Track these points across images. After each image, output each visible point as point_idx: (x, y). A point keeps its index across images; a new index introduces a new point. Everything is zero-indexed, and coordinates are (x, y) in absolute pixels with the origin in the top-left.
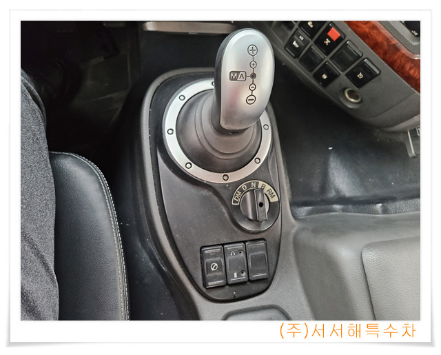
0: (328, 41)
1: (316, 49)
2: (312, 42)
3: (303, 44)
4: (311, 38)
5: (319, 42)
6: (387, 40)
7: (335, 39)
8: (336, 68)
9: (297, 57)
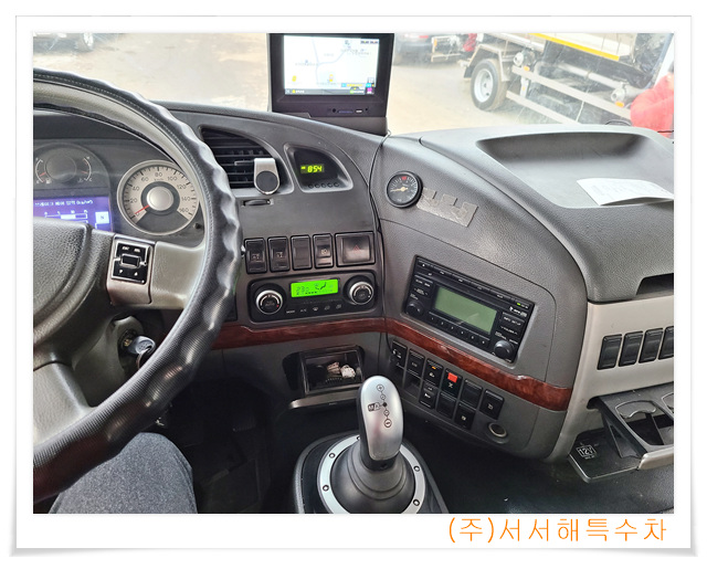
0: (451, 385)
1: (446, 395)
2: (440, 390)
3: (433, 394)
4: (437, 386)
5: (445, 387)
6: (492, 371)
7: (455, 381)
8: (470, 407)
9: (433, 407)
